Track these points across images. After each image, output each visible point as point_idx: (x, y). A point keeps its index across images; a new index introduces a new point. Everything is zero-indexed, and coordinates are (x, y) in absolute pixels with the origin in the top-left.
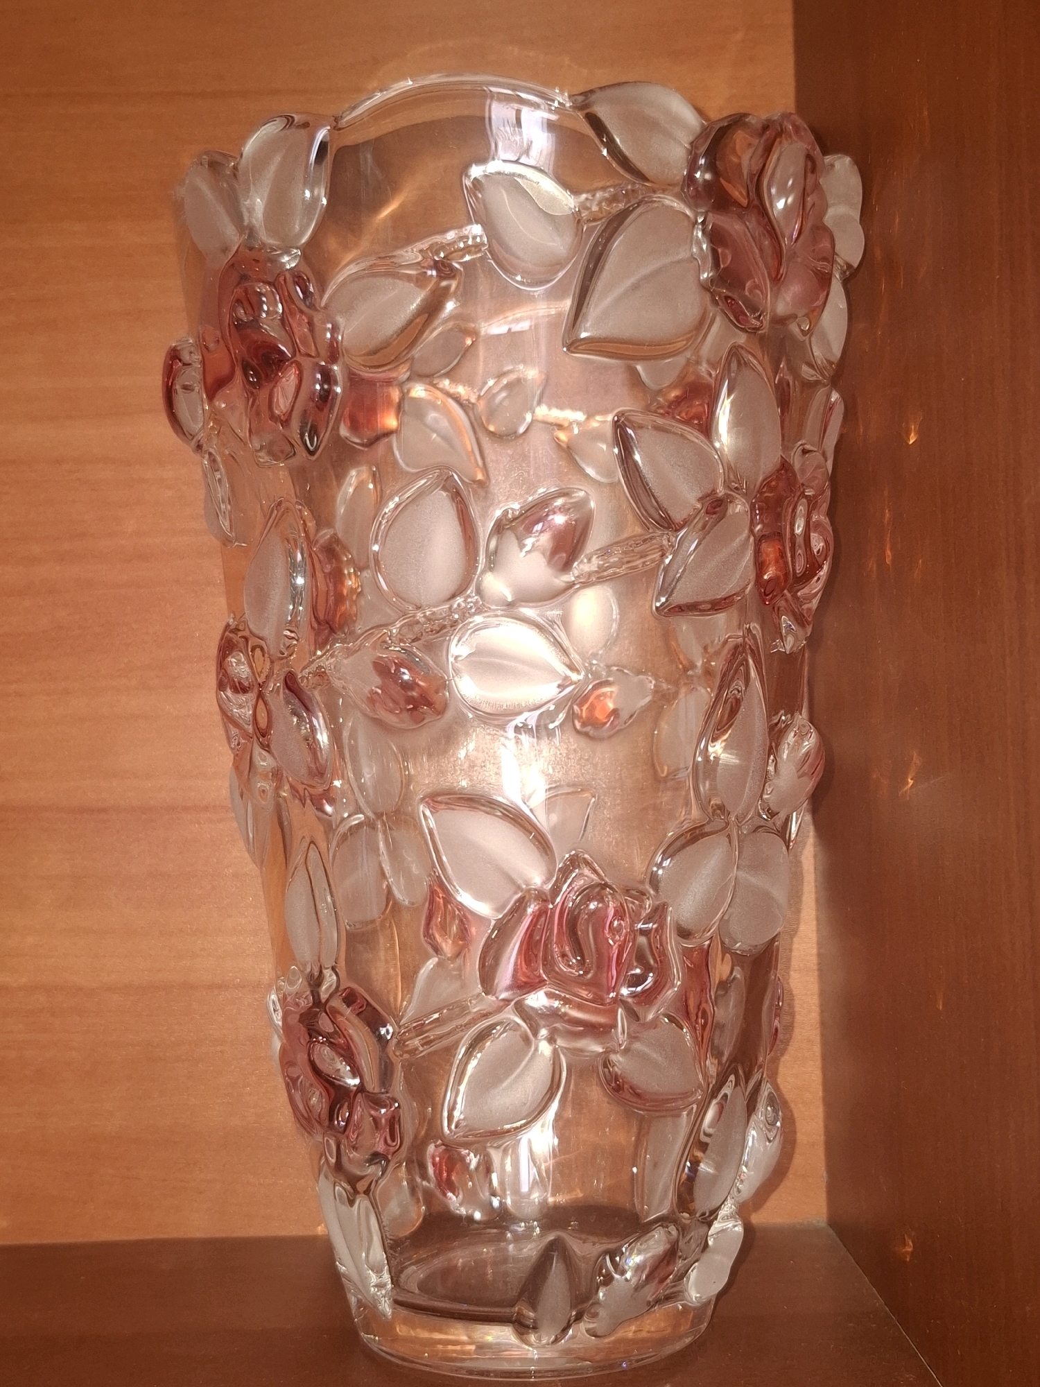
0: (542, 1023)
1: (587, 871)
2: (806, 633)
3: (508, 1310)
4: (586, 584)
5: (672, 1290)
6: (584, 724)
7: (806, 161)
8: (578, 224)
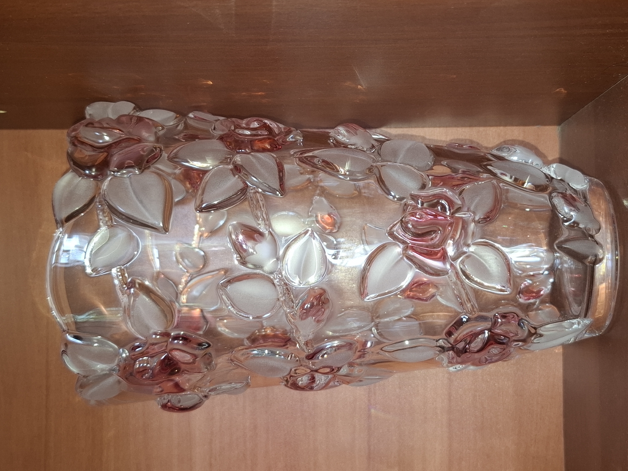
0: (461, 250)
1: (395, 229)
2: (295, 130)
3: (588, 268)
4: (270, 226)
5: (581, 195)
6: (335, 228)
7: (89, 127)
8: (112, 227)
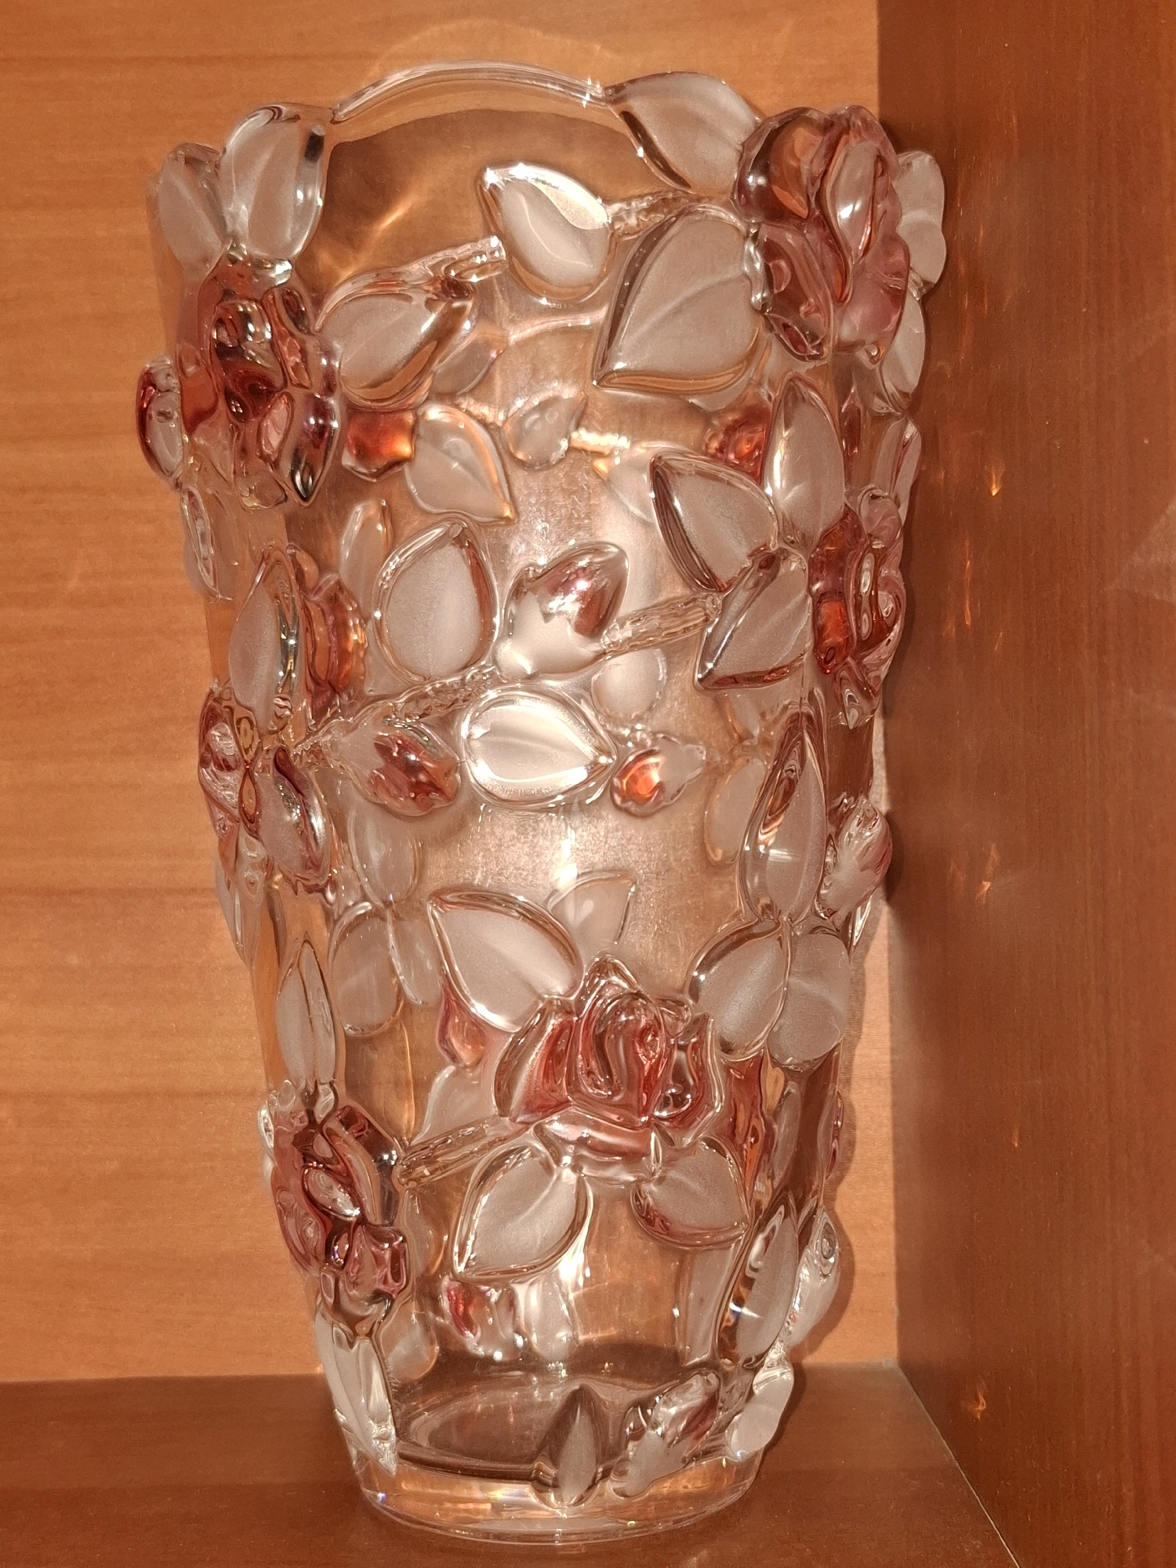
0: (566, 1150)
1: (615, 979)
2: (875, 703)
3: (525, 1467)
4: (619, 653)
5: (712, 1444)
6: (624, 800)
7: (876, 163)
8: (611, 237)
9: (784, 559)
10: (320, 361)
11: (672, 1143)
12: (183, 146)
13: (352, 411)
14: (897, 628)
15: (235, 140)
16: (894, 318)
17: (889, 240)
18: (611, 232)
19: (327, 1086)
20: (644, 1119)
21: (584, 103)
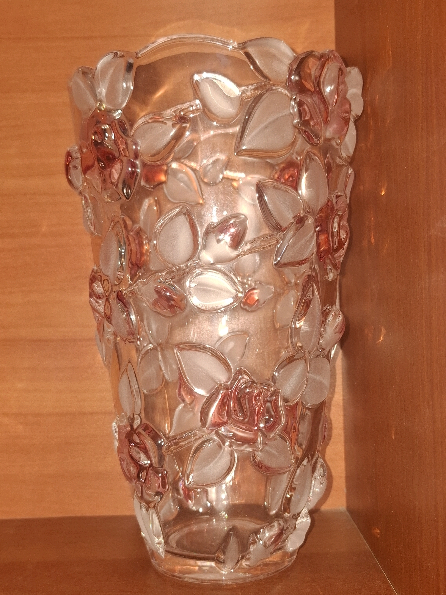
0: (227, 440)
1: (246, 377)
2: (338, 272)
3: (212, 555)
4: (245, 255)
5: (282, 545)
6: (244, 305)
7: (339, 72)
8: (241, 100)
9: (306, 219)
10: (133, 147)
11: (267, 437)
12: (81, 68)
13: (144, 165)
14: (346, 244)
15: (100, 65)
16: (345, 129)
17: (344, 101)
18: (241, 97)
19: (137, 416)
20: (256, 428)
21: (230, 49)
